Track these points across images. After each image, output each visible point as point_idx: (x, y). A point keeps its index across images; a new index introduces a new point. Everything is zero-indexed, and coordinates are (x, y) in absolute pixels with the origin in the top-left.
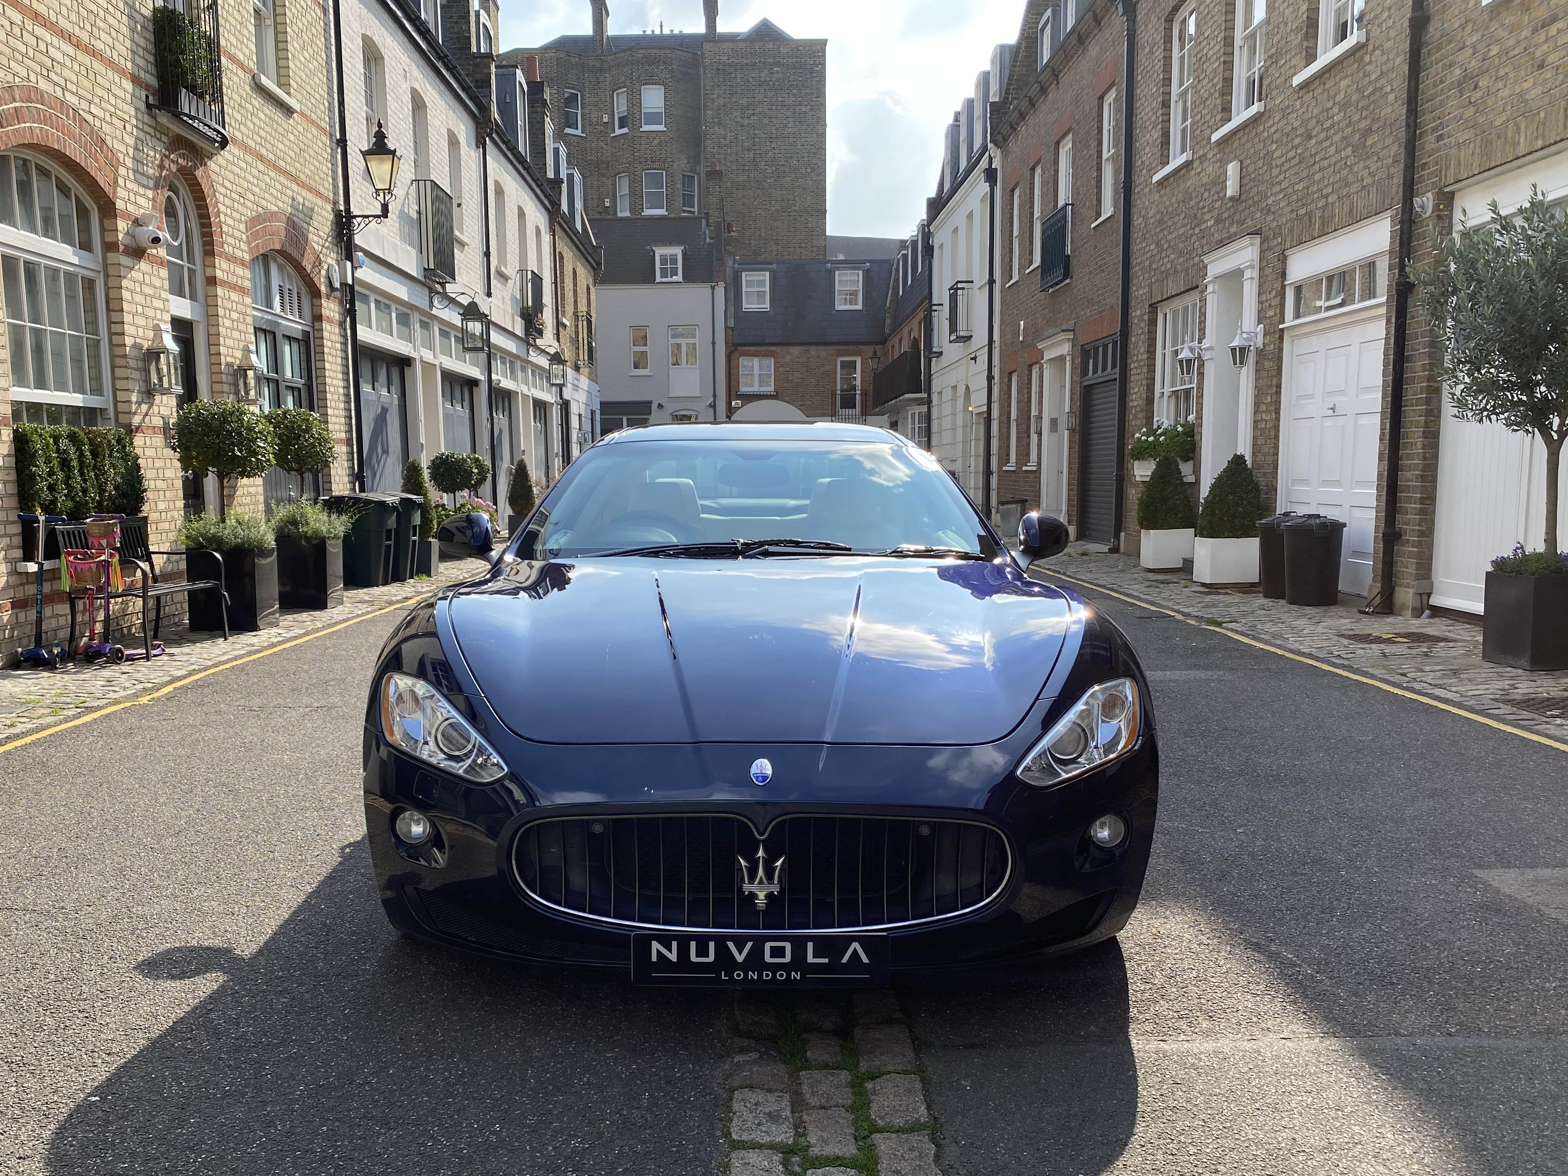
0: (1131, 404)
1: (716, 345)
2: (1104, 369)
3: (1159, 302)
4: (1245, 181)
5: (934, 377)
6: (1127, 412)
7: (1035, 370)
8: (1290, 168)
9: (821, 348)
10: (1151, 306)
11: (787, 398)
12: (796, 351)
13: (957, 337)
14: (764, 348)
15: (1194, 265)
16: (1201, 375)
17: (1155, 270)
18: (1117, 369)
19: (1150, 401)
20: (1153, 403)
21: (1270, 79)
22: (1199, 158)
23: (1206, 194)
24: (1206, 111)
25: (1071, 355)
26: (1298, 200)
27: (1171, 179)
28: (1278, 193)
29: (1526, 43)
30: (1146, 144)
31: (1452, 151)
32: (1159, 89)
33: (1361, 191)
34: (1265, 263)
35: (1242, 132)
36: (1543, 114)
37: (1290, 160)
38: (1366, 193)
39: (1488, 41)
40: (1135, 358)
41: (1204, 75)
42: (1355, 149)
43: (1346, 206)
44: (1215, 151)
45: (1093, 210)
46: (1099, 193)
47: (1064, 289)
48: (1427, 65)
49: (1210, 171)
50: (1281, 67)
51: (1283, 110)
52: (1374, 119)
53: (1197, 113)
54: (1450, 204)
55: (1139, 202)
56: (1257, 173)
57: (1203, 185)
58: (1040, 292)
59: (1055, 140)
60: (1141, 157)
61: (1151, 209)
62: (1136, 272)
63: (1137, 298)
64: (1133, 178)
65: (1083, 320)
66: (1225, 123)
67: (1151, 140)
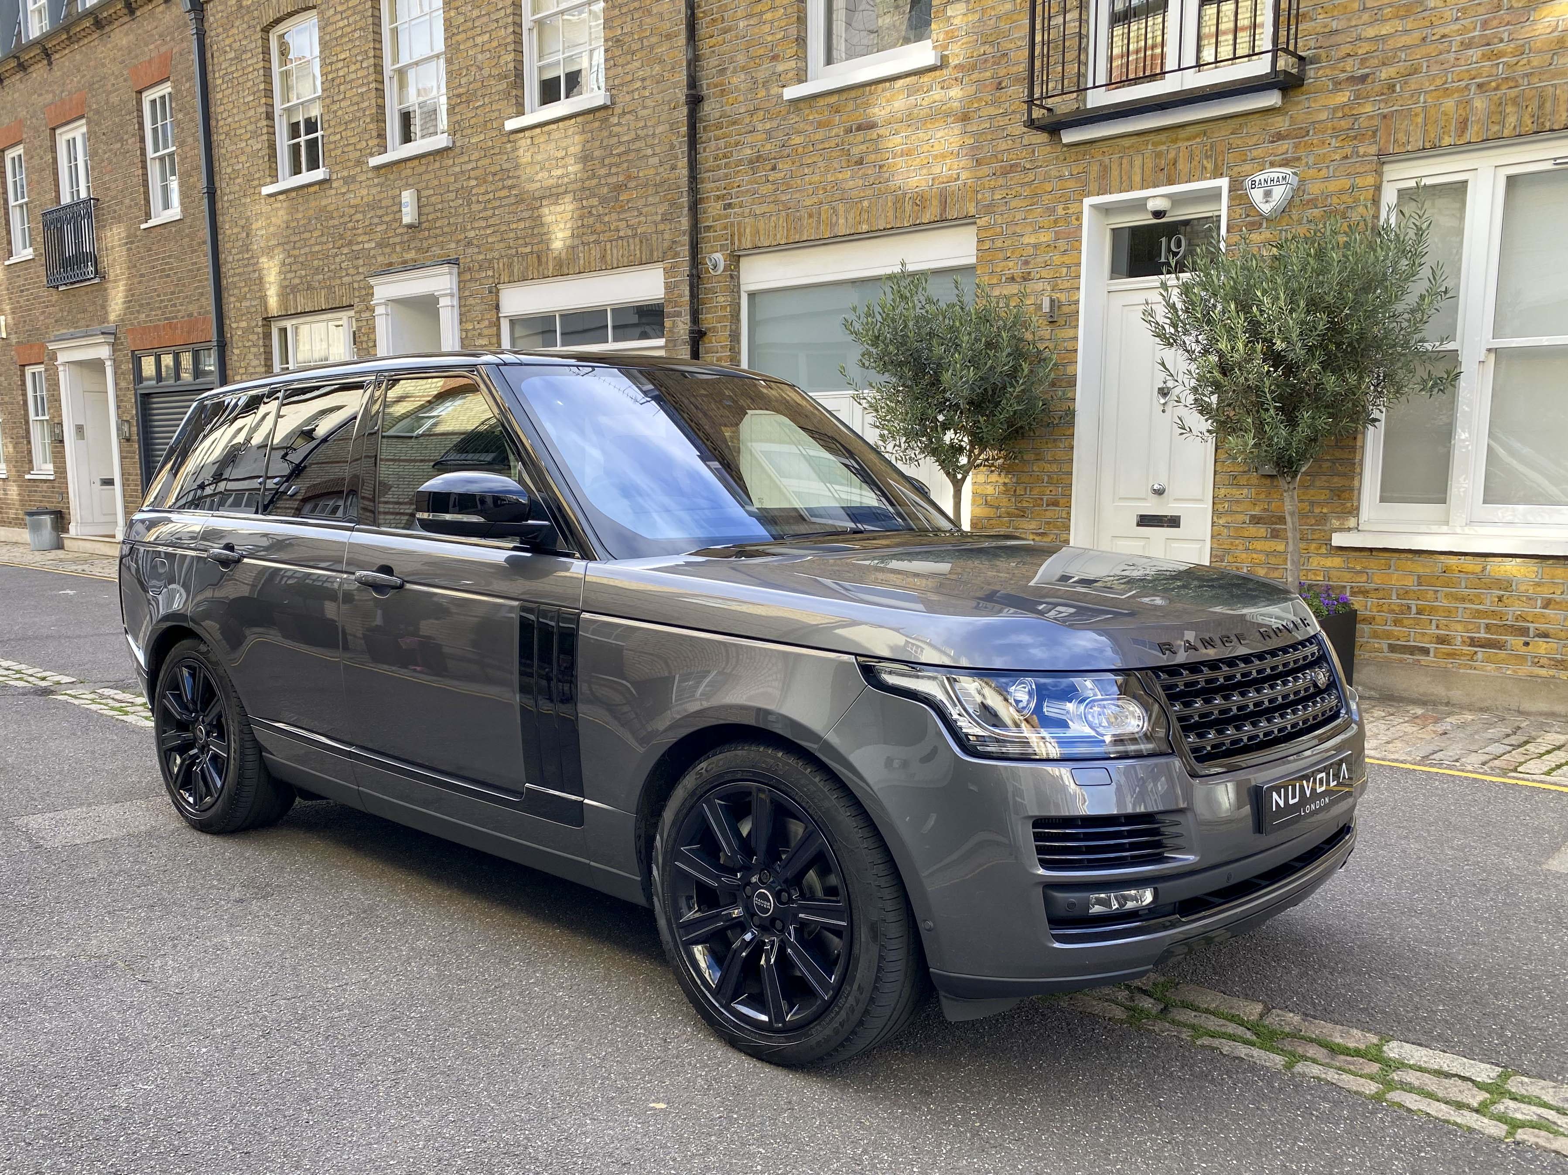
2: (177, 378)
4: (425, 210)
8: (500, 206)
10: (265, 319)
15: (342, 284)
17: (270, 283)
18: (210, 380)
21: (459, 117)
22: (343, 178)
23: (359, 216)
24: (349, 133)
25: (114, 360)
26: (518, 238)
27: (294, 194)
28: (484, 228)
29: (838, 140)
30: (239, 152)
31: (747, 220)
32: (259, 98)
33: (616, 240)
34: (467, 293)
35: (416, 162)
36: (866, 204)
37: (500, 198)
38: (625, 244)
39: (787, 131)
40: (242, 371)
41: (342, 96)
42: (603, 201)
43: (596, 252)
44: (370, 175)
45: (140, 210)
46: (146, 193)
47: (89, 289)
48: (704, 139)
49: (363, 193)
50: (477, 108)
51: (484, 150)
52: (629, 177)
53: (335, 134)
54: (737, 267)
55: (232, 210)
56: (446, 205)
57: (352, 207)
58: (39, 287)
59: (46, 126)
60: (232, 165)
61: (257, 220)
62: (234, 283)
63: (239, 309)
64: (217, 184)
65: (132, 324)
66: (382, 149)
67: (249, 149)
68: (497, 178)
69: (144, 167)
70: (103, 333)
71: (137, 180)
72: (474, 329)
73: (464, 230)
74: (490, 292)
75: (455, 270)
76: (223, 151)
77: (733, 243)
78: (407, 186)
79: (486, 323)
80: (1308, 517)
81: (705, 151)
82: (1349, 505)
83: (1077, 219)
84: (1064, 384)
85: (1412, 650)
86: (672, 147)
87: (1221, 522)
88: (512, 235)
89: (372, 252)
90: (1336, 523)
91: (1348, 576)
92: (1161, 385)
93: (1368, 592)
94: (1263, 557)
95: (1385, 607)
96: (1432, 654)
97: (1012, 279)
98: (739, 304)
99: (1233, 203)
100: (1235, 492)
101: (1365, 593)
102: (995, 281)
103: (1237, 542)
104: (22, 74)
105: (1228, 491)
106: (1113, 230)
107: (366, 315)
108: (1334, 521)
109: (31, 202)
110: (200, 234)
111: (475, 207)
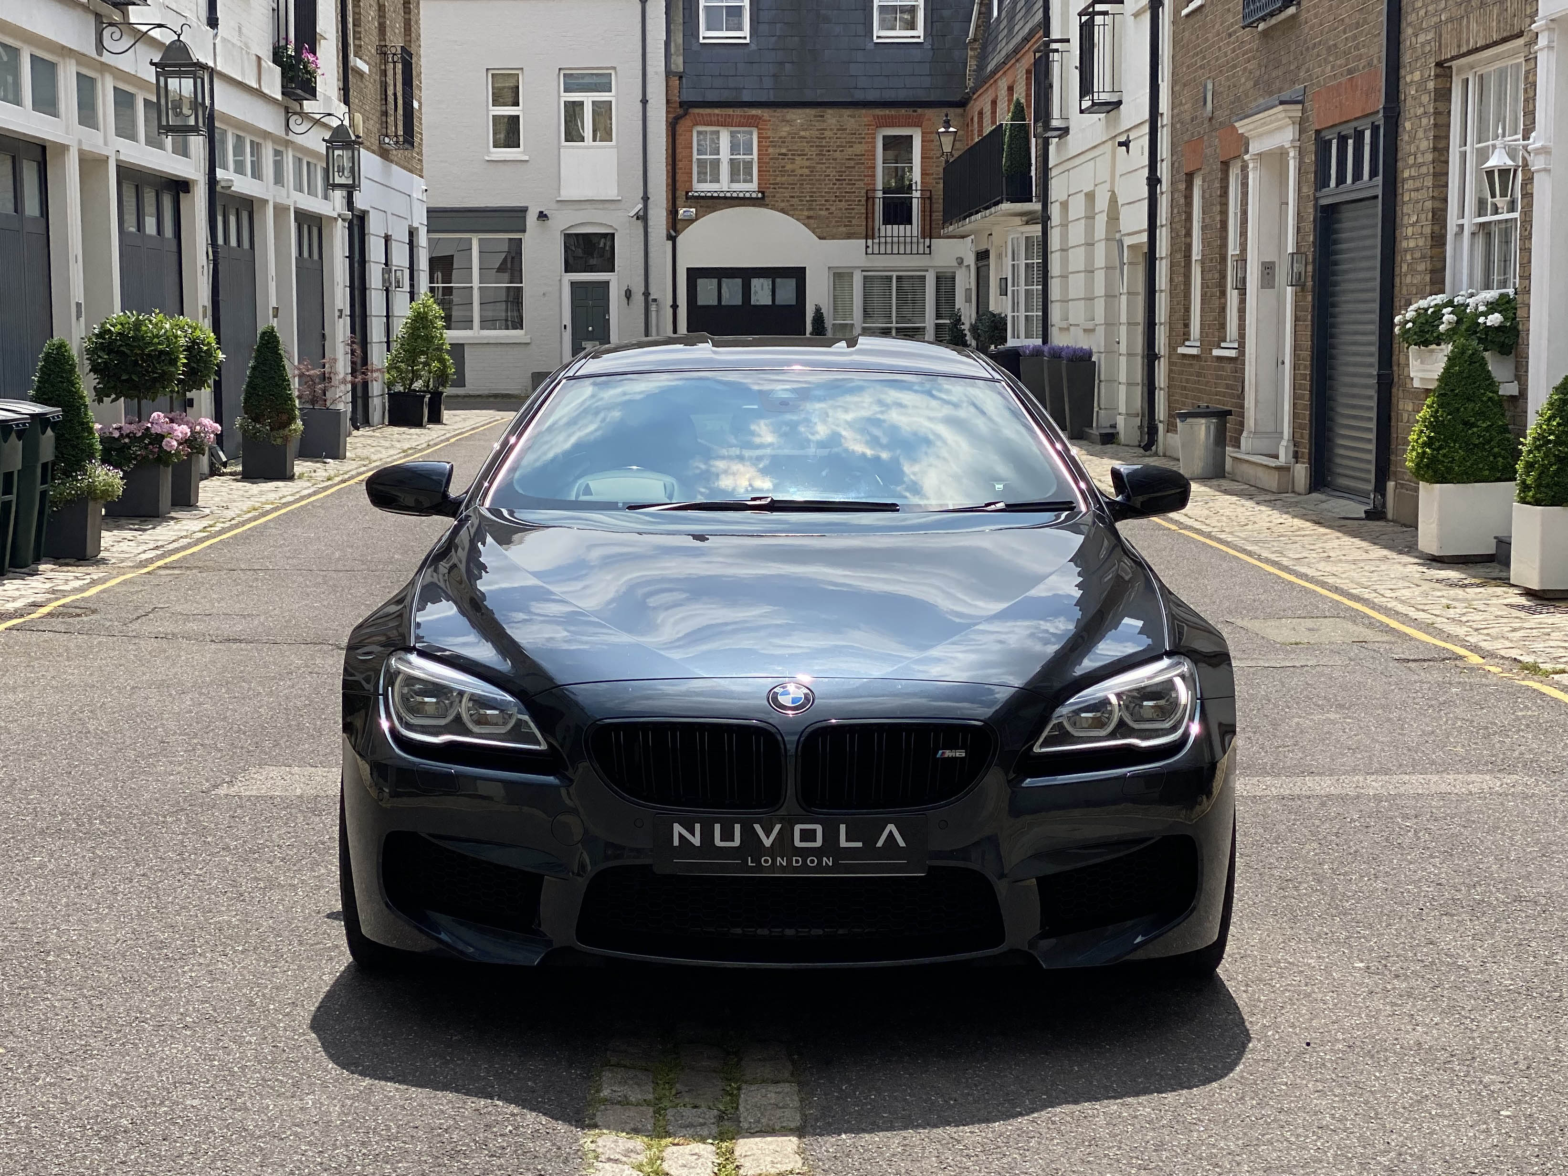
0: (1404, 244)
1: (649, 106)
2: (1357, 176)
3: (1453, 58)
5: (1053, 173)
6: (1398, 258)
7: (1234, 173)
9: (846, 112)
10: (1439, 64)
11: (783, 205)
12: (798, 117)
13: (1094, 104)
14: (739, 112)
16: (1528, 196)
18: (1380, 178)
19: (1438, 240)
20: (1445, 244)
25: (1298, 149)
40: (1411, 160)
47: (1287, 25)
63: (1415, 49)
70: (1284, 103)
107: (1532, 51)
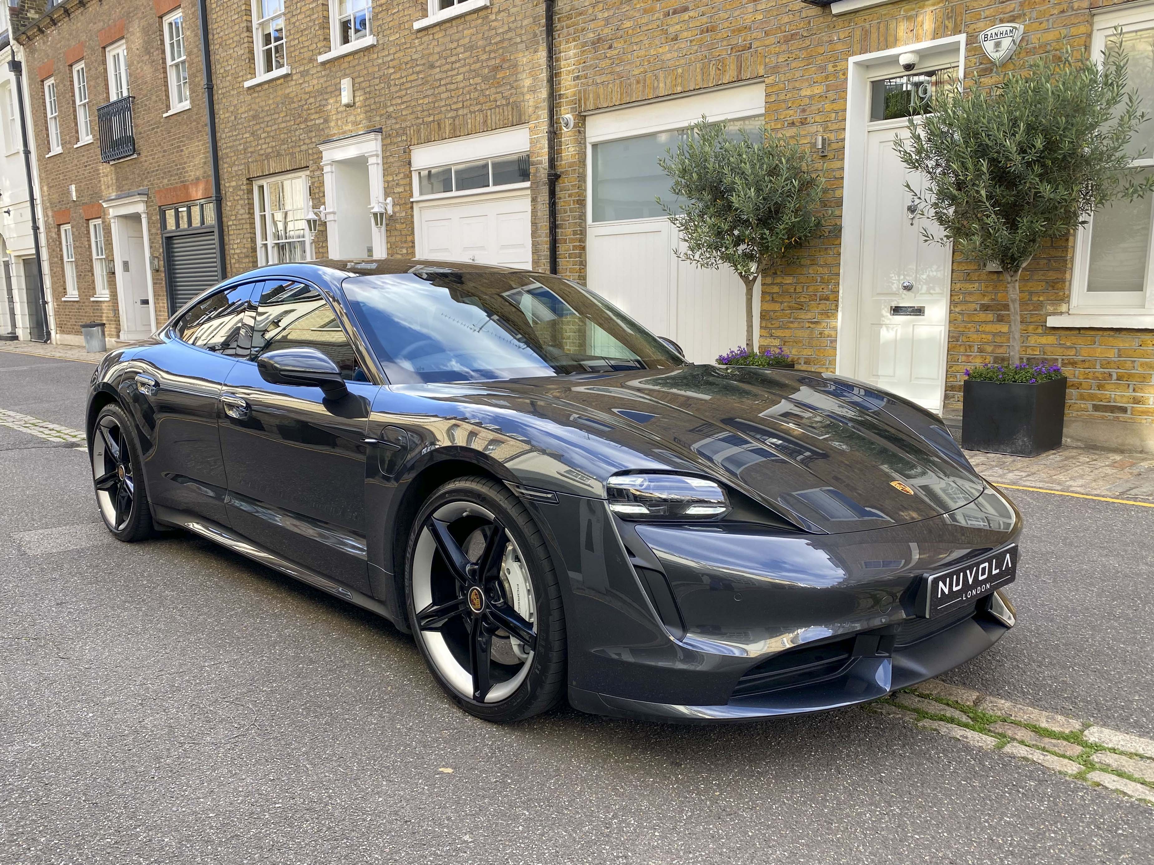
0: (233, 251)
2: (190, 224)
3: (254, 178)
4: (358, 93)
7: (96, 223)
8: (411, 87)
10: (248, 179)
15: (301, 151)
16: (321, 232)
17: (252, 152)
19: (252, 249)
20: (256, 251)
21: (381, 22)
22: (300, 72)
23: (312, 100)
24: (304, 38)
25: (148, 213)
26: (423, 111)
27: (266, 86)
28: (400, 104)
29: (659, 22)
30: (228, 57)
31: (590, 88)
32: (242, 16)
33: (495, 108)
34: (388, 154)
35: (351, 58)
36: (680, 70)
37: (411, 81)
38: (501, 111)
39: (620, 18)
40: (233, 218)
41: (299, 11)
42: (485, 79)
43: (480, 118)
44: (319, 69)
45: (163, 103)
46: (167, 91)
47: (130, 163)
48: (558, 28)
49: (315, 83)
50: (394, 14)
51: (399, 45)
52: (504, 60)
53: (294, 39)
54: (584, 124)
55: (224, 100)
56: (372, 88)
57: (306, 93)
58: (97, 163)
59: (99, 45)
60: (224, 67)
61: (241, 107)
62: (227, 154)
63: (230, 173)
64: (214, 82)
65: (159, 187)
66: (328, 49)
67: (235, 55)
68: (408, 66)
69: (165, 72)
70: (139, 194)
71: (160, 82)
72: (393, 180)
73: (386, 107)
74: (404, 152)
75: (379, 137)
76: (218, 57)
77: (580, 106)
78: (345, 76)
79: (402, 175)
80: (1027, 304)
81: (559, 37)
82: (1061, 294)
83: (844, 74)
84: (833, 204)
85: (1113, 409)
86: (535, 35)
87: (957, 310)
88: (419, 108)
89: (321, 126)
90: (1050, 308)
91: (1060, 351)
92: (910, 204)
93: (1076, 363)
94: (990, 337)
95: (1091, 375)
96: (1129, 412)
97: (793, 124)
98: (585, 153)
99: (969, 54)
100: (970, 287)
101: (1073, 364)
102: (779, 126)
103: (970, 325)
104: (82, 9)
105: (962, 285)
106: (872, 82)
107: (317, 173)
108: (1048, 307)
109: (90, 102)
110: (203, 119)
111: (393, 89)
